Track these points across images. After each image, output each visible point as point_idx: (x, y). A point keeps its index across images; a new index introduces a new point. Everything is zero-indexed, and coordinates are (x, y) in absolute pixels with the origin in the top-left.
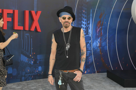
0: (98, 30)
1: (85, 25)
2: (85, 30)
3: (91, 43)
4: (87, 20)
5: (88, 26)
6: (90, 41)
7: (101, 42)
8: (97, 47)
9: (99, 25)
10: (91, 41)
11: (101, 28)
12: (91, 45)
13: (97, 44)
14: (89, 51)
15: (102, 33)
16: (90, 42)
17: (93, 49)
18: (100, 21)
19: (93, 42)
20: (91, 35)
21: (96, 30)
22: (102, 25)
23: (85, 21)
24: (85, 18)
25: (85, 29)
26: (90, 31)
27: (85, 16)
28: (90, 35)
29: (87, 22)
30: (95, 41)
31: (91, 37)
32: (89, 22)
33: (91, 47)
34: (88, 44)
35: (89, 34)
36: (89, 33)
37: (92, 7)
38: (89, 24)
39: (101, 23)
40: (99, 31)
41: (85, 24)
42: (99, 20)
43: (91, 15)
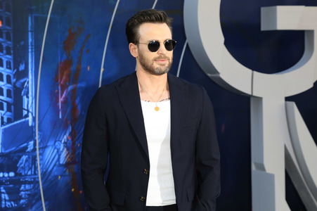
0: (61, 100)
1: (9, 81)
2: (9, 99)
3: (35, 149)
4: (15, 60)
5: (18, 85)
6: (32, 143)
7: (74, 144)
8: (60, 165)
9: (64, 77)
10: (35, 144)
11: (74, 90)
12: (34, 159)
13: (59, 153)
14: (28, 187)
15: (79, 107)
16: (31, 147)
17: (43, 174)
18: (68, 63)
19: (43, 148)
20: (34, 119)
21: (54, 97)
22: (75, 78)
23: (8, 63)
24: (8, 53)
25: (9, 95)
26: (29, 103)
27: (4, 45)
28: (30, 118)
29: (16, 66)
30: (51, 143)
31: (33, 127)
32: (22, 67)
33: (36, 168)
34: (24, 158)
35: (27, 116)
36: (25, 113)
38: (25, 74)
39: (73, 68)
40: (64, 103)
41: (8, 77)
42: (65, 57)
43: (30, 40)
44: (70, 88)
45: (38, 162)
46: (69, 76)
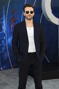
0: (12, 27)
3: (6, 39)
5: (1, 23)
6: (5, 37)
10: (6, 38)
14: (4, 48)
17: (8, 45)
18: (13, 18)
19: (8, 39)
20: (5, 31)
21: (10, 26)
22: (15, 21)
26: (4, 27)
28: (4, 31)
30: (9, 37)
31: (5, 33)
32: (2, 19)
33: (6, 43)
34: (3, 41)
35: (3, 31)
36: (3, 30)
37: (4, 4)
38: (3, 20)
39: (15, 19)
42: (12, 16)
43: (4, 12)
44: (14, 24)
45: (6, 42)
46: (13, 21)
